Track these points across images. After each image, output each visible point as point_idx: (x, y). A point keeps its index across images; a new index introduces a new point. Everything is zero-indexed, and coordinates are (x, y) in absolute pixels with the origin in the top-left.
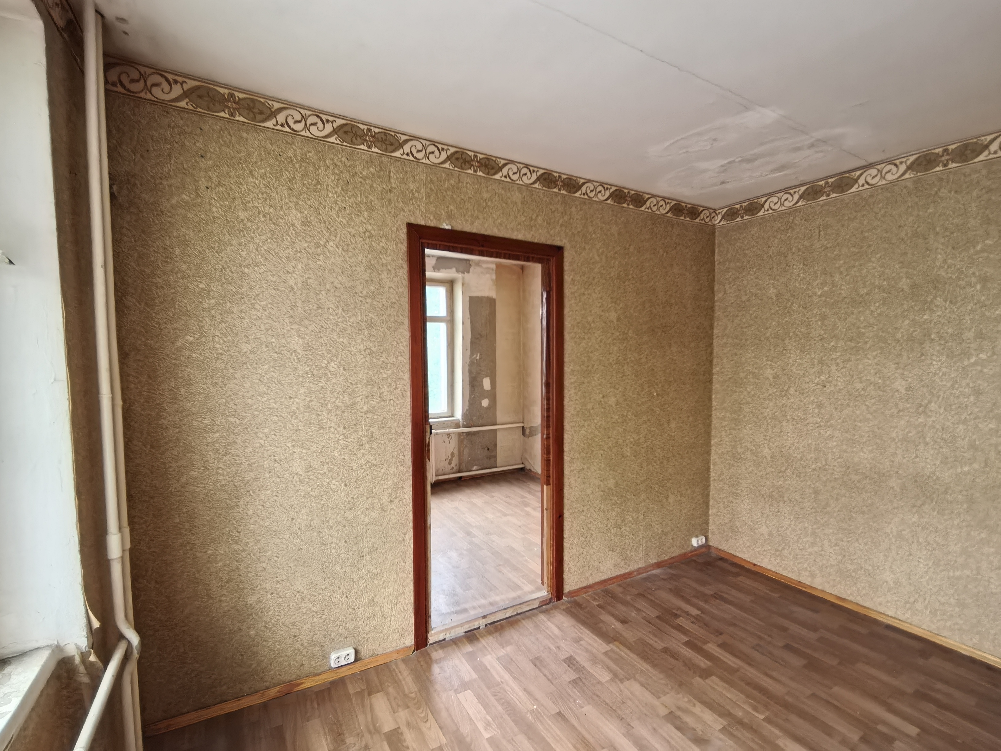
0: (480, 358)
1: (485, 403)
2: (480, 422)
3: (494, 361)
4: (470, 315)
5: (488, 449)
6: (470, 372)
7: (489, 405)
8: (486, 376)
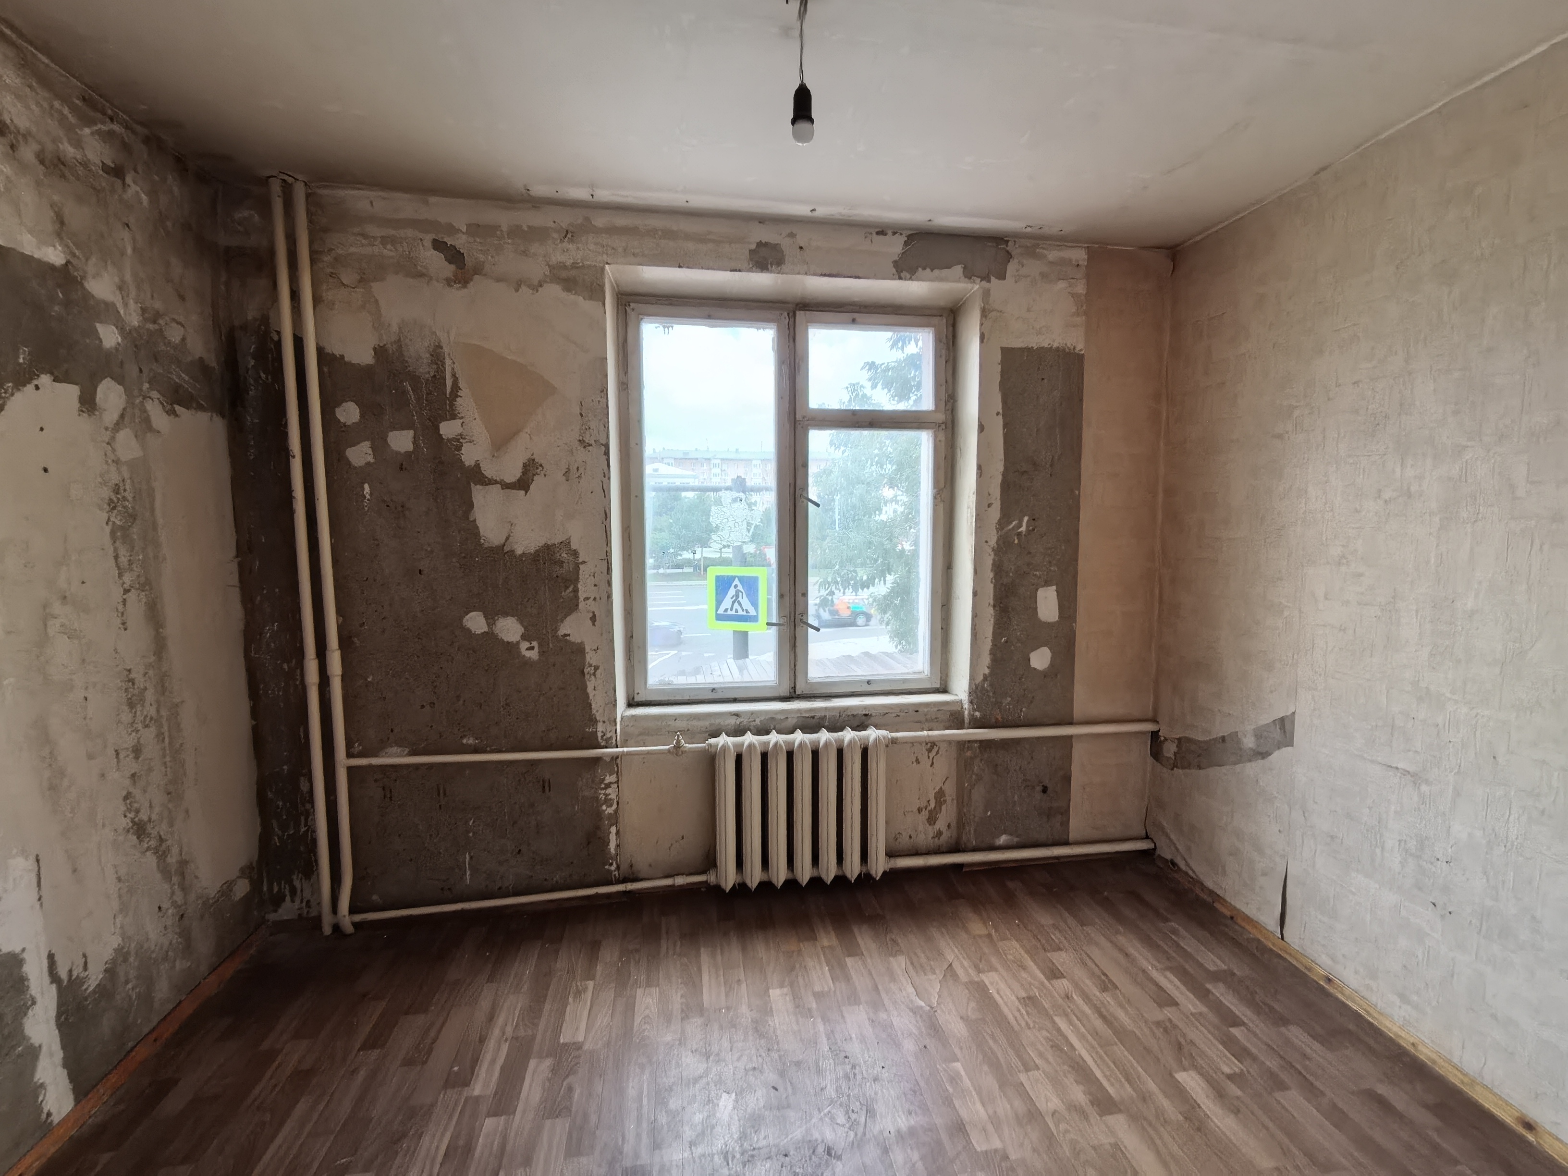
0: (1029, 532)
1: (1040, 659)
2: (1024, 712)
3: (1072, 540)
4: (1004, 402)
5: (1045, 790)
6: (998, 569)
7: (1052, 665)
8: (1047, 584)
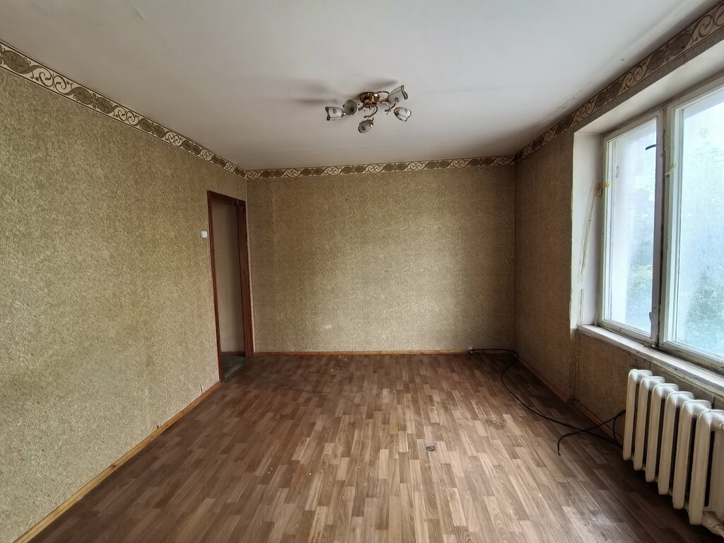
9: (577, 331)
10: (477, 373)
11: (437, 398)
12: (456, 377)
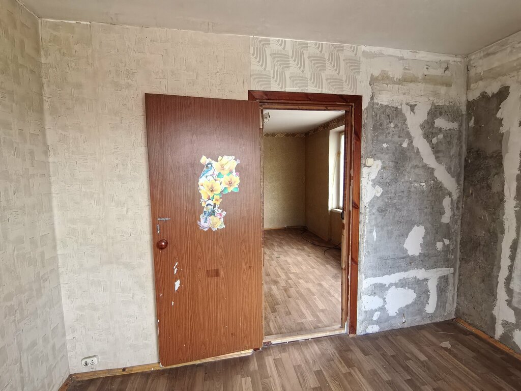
9: (331, 211)
10: (290, 235)
11: (275, 244)
12: (281, 237)
